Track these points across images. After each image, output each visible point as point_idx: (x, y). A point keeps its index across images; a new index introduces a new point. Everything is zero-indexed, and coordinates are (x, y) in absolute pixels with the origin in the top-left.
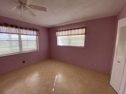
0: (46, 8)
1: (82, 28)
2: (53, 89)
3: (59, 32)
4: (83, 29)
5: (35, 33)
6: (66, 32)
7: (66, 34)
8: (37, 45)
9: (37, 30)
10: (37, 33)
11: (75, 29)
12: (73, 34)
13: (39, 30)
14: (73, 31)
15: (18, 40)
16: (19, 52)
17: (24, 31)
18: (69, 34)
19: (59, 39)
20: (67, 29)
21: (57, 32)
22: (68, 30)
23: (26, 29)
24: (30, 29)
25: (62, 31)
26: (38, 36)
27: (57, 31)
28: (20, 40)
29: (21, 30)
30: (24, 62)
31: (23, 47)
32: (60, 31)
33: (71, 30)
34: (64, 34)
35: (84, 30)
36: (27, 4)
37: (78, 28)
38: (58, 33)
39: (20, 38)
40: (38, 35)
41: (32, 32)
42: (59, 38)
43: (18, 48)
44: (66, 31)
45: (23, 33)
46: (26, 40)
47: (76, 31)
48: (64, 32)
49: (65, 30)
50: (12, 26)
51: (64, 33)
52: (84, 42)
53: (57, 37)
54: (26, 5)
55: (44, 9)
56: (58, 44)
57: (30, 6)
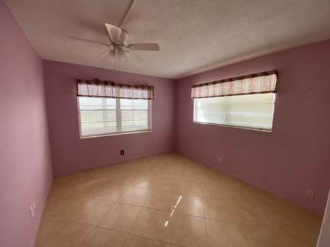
0: (157, 45)
1: (266, 74)
2: (167, 223)
3: (198, 88)
4: (268, 77)
5: (145, 93)
6: (218, 88)
7: (217, 94)
8: (149, 120)
9: (149, 88)
10: (149, 94)
11: (242, 78)
12: (236, 91)
13: (153, 87)
14: (237, 83)
15: (115, 108)
16: (115, 131)
17: (125, 92)
18: (226, 93)
19: (199, 106)
20: (221, 79)
21: (193, 89)
22: (223, 81)
23: (129, 86)
24: (136, 87)
25: (207, 84)
26: (150, 101)
27: (195, 86)
28: (118, 110)
29: (121, 90)
30: (122, 153)
31: (123, 124)
32: (201, 85)
33: (231, 80)
34: (210, 94)
35: (273, 78)
36: (125, 44)
37: (254, 76)
38: (196, 92)
39: (118, 105)
40: (152, 97)
41: (138, 93)
42: (198, 104)
43: (114, 124)
44: (216, 85)
45: (123, 94)
46: (131, 108)
47: (247, 84)
48: (211, 87)
49: (214, 83)
50: (106, 83)
51: (211, 89)
52: (272, 116)
53: (193, 101)
54: (123, 45)
55: (155, 47)
56: (195, 120)
57: (130, 46)
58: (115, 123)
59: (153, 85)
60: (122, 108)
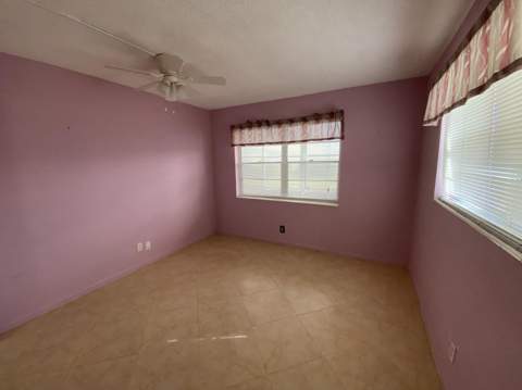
13: (342, 112)
16: (279, 195)
17: (296, 130)
30: (282, 229)
58: (279, 183)
59: (342, 108)
60: (289, 159)
